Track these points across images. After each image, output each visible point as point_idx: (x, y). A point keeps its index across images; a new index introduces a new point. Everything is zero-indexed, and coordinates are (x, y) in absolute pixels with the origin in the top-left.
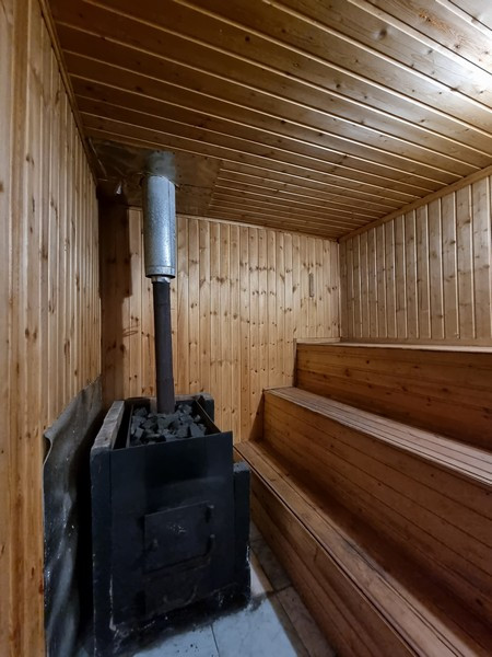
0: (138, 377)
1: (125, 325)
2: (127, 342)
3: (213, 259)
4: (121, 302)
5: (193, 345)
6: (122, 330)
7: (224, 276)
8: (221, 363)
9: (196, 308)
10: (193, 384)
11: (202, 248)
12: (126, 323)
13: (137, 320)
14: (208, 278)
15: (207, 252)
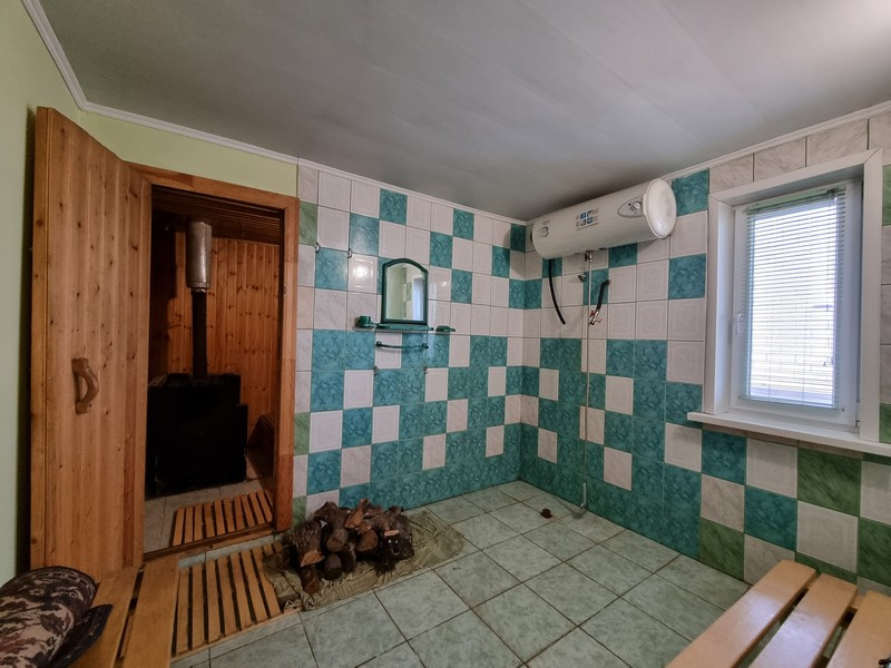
0: (180, 358)
1: (170, 320)
2: (171, 333)
3: (249, 273)
4: (167, 302)
5: (230, 337)
6: (168, 324)
7: (258, 285)
8: (254, 352)
9: (233, 310)
10: (228, 367)
11: (239, 263)
12: (171, 319)
13: (180, 316)
14: (244, 287)
15: (245, 265)
